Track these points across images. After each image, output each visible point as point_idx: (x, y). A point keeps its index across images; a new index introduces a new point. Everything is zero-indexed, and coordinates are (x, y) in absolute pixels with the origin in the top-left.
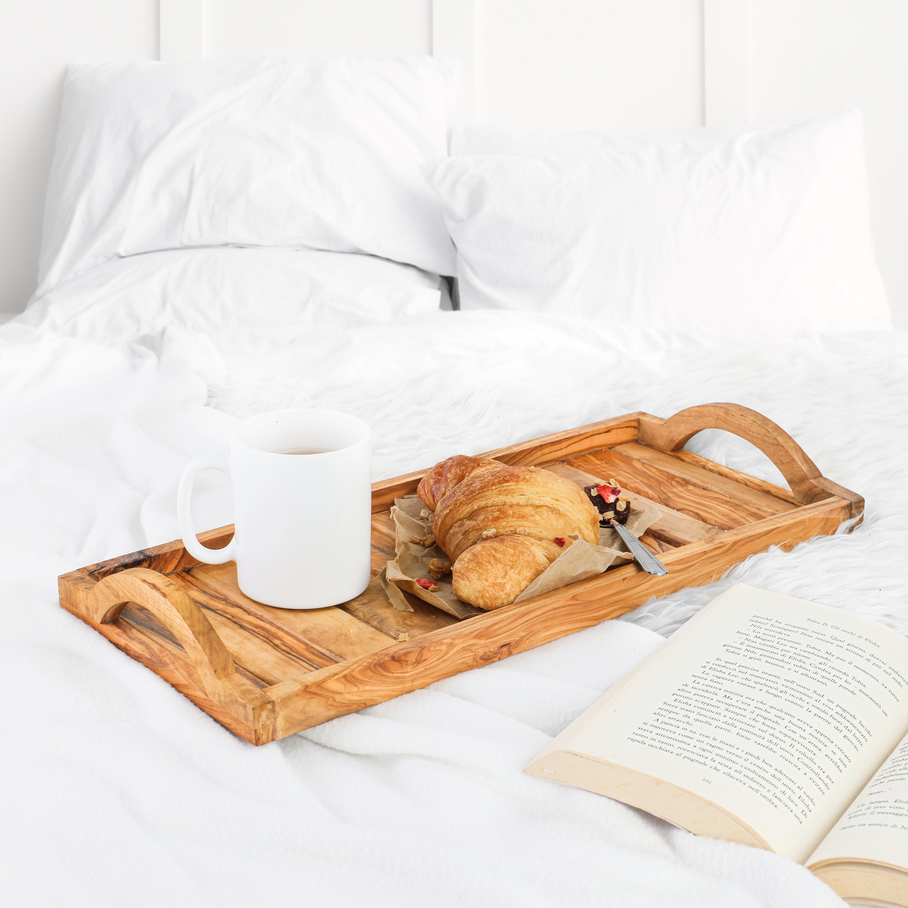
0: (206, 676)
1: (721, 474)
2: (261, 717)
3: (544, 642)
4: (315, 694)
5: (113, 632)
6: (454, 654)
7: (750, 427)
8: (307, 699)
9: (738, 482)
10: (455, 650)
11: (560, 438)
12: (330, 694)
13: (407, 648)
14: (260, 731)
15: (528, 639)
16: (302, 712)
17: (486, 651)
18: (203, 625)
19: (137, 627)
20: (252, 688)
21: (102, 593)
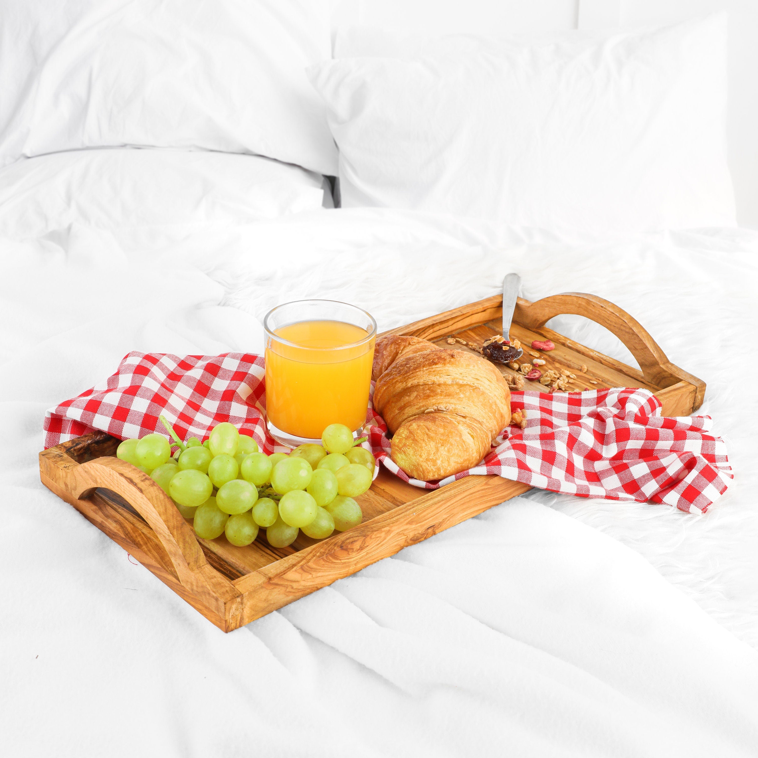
0: (179, 566)
1: (578, 351)
2: (231, 610)
3: (461, 521)
4: (277, 584)
5: (90, 509)
6: (390, 539)
7: (608, 317)
8: (270, 590)
9: (594, 360)
10: (391, 535)
11: (447, 317)
12: (289, 583)
13: (352, 537)
14: (230, 621)
15: (448, 520)
16: (266, 600)
17: (416, 533)
18: (177, 520)
19: (110, 503)
20: (223, 581)
21: (81, 476)
